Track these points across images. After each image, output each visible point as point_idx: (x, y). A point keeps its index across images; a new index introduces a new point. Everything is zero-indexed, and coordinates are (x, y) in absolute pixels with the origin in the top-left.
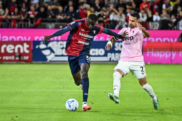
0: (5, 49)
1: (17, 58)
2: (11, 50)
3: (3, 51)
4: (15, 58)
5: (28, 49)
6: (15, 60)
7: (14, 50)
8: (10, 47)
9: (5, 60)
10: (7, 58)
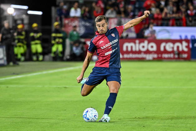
0: (165, 47)
1: (176, 56)
3: (162, 49)
5: (187, 47)
6: (174, 58)
7: (173, 48)
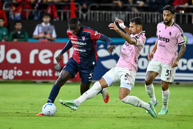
0: (36, 56)
2: (46, 59)
3: (32, 61)
4: (53, 73)
7: (52, 58)
8: (45, 54)
9: (36, 77)
10: (39, 73)
